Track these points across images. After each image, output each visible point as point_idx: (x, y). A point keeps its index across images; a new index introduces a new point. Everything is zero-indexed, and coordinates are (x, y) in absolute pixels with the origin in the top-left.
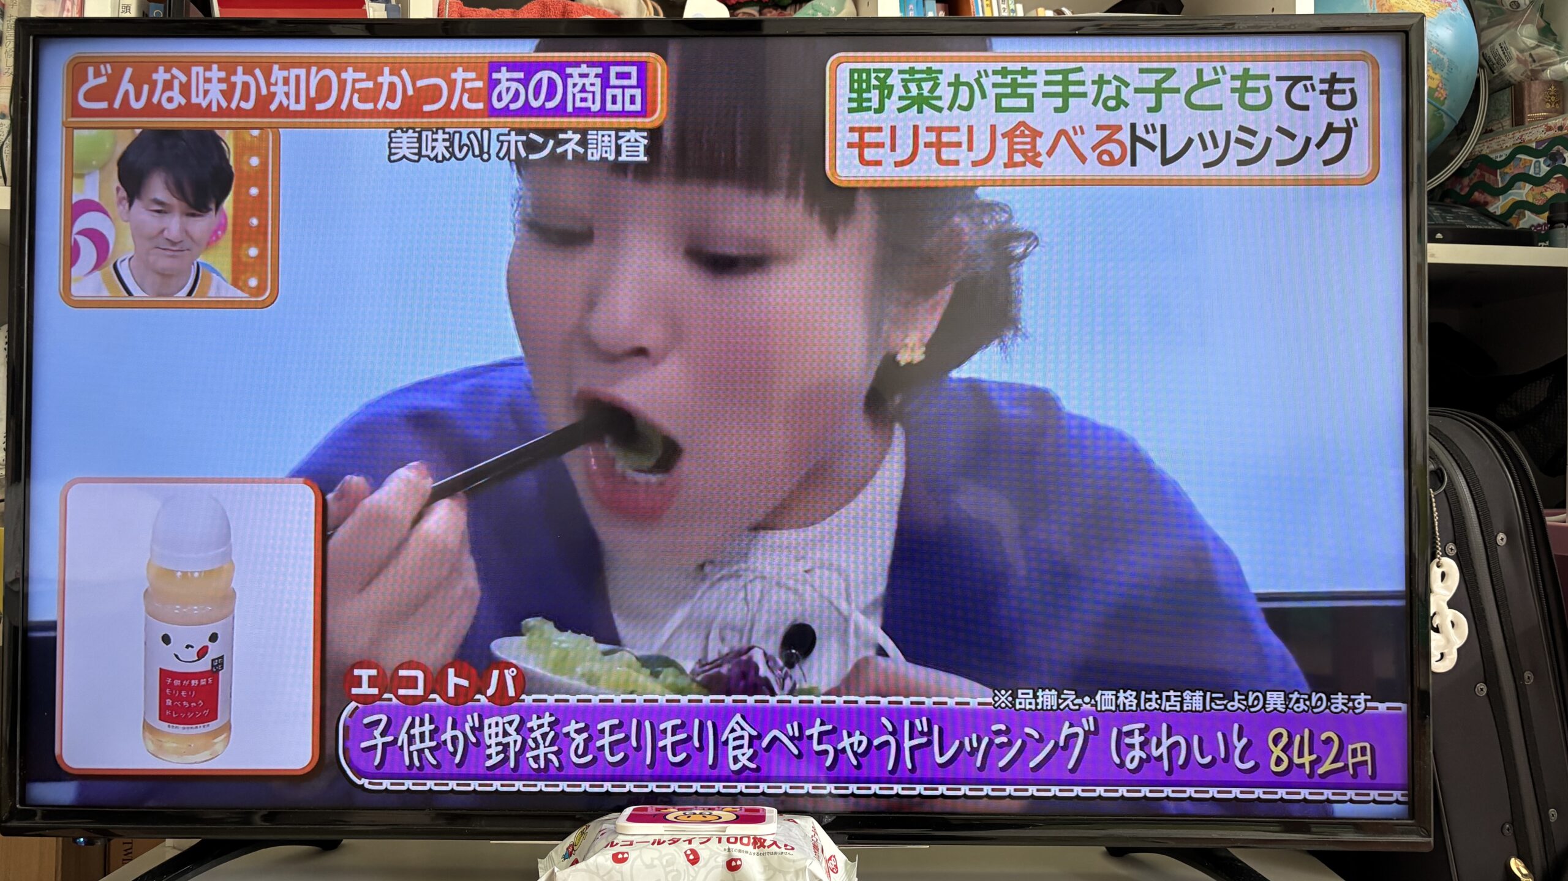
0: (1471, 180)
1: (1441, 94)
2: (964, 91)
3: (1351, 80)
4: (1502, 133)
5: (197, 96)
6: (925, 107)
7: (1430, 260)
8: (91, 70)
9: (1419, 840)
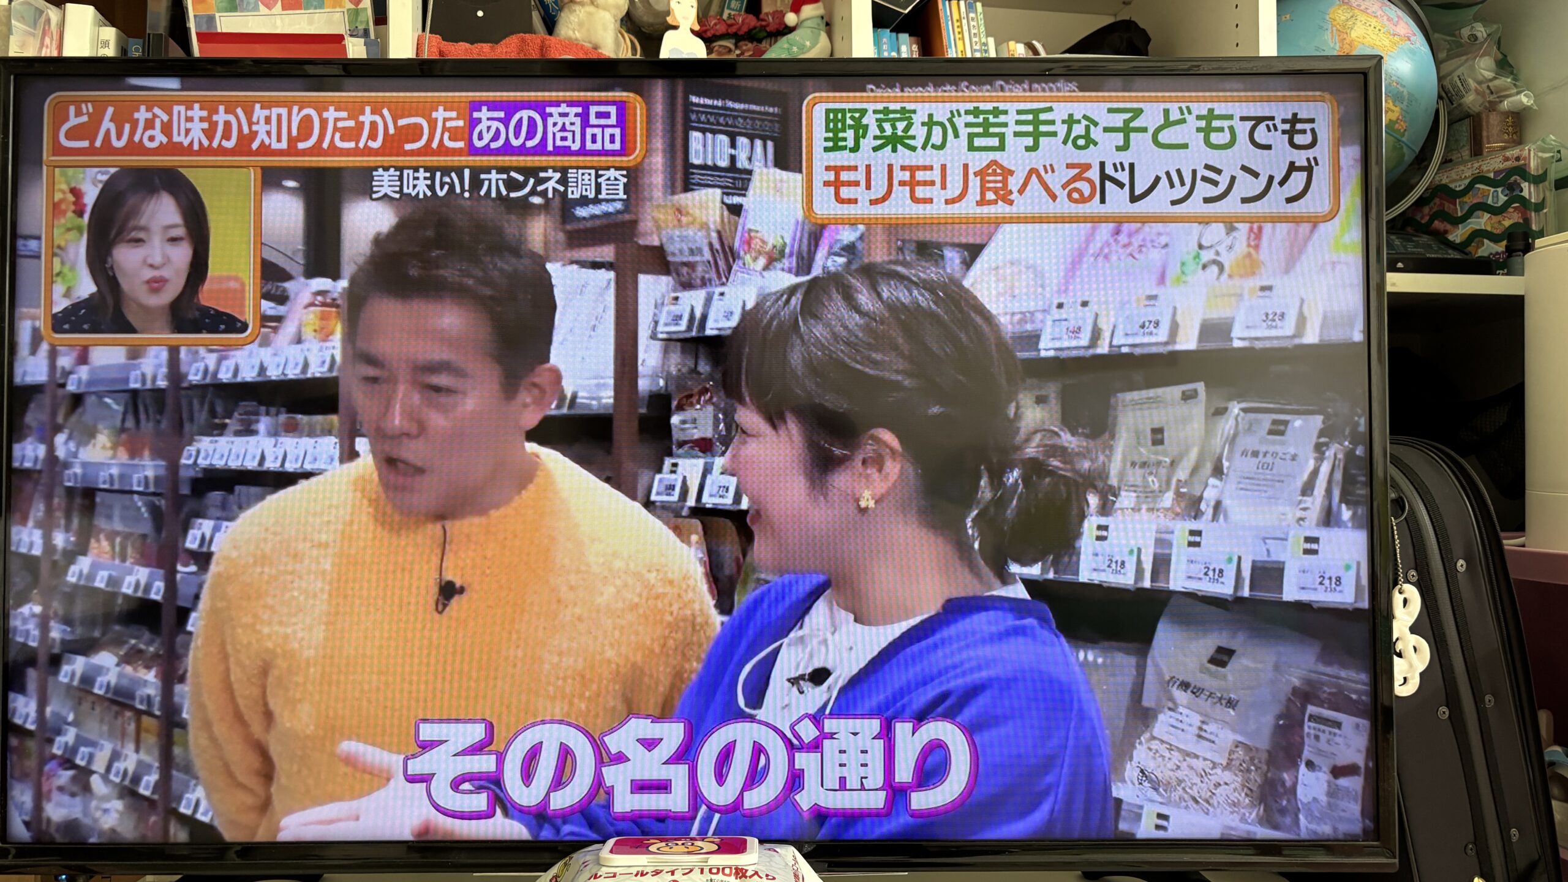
0: (1431, 209)
1: (1401, 126)
2: (937, 131)
3: (1312, 121)
4: (1460, 163)
5: (179, 134)
6: (899, 146)
7: (1389, 288)
8: (72, 109)
9: (1385, 862)
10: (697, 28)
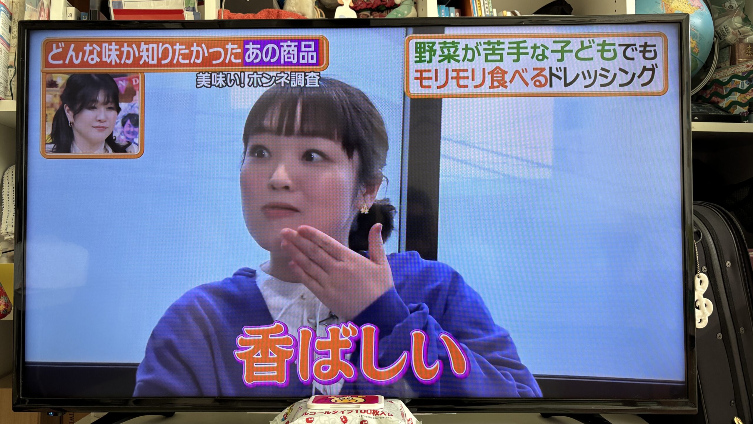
0: (711, 91)
1: (697, 50)
2: (470, 52)
3: (654, 46)
4: (725, 69)
5: (105, 57)
6: (451, 60)
7: (693, 130)
8: (54, 45)
9: (691, 409)
10: (352, 5)
